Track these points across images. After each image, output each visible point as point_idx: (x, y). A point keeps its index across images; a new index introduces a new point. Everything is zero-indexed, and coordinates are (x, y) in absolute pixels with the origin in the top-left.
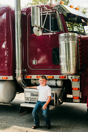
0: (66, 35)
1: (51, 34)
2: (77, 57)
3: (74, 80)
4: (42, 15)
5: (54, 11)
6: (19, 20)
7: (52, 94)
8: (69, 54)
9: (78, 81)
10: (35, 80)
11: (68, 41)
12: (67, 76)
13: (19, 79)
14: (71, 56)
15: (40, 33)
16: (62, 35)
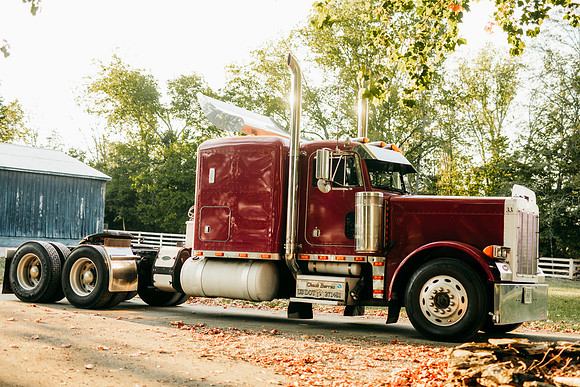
0: (365, 194)
2: (381, 227)
3: (376, 264)
4: (332, 158)
5: (352, 154)
9: (383, 265)
10: (315, 262)
11: (369, 203)
12: (366, 257)
15: (328, 188)
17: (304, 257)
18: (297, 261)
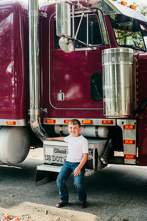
0: (113, 50)
1: (89, 49)
2: (132, 88)
3: (126, 127)
4: (73, 17)
5: (95, 10)
6: (35, 25)
7: (90, 149)
8: (119, 83)
9: (134, 128)
10: (61, 126)
11: (118, 61)
12: (114, 120)
13: (35, 124)
14: (122, 86)
15: (71, 48)
16: (107, 51)
17: (50, 121)
18: (43, 125)
